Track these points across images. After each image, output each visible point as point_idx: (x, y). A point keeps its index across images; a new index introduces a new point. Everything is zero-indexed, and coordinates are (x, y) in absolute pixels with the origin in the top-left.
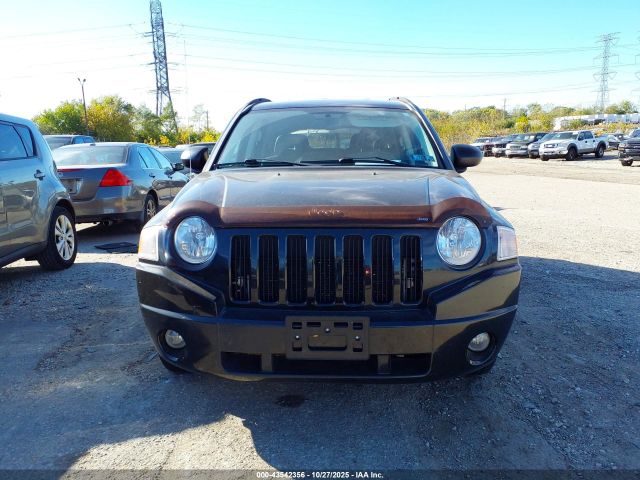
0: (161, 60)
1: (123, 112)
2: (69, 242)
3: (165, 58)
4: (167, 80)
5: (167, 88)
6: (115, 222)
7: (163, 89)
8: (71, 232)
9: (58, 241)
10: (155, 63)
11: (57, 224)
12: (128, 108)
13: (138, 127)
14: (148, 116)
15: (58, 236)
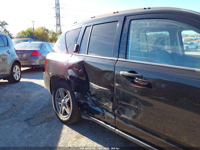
0: (58, 16)
1: (46, 32)
2: (18, 74)
3: (59, 15)
4: (60, 22)
5: (60, 25)
6: (36, 67)
7: (58, 25)
8: (19, 71)
9: (14, 74)
10: (56, 17)
11: (14, 68)
12: (47, 30)
13: (50, 36)
14: (54, 33)
15: (14, 72)
